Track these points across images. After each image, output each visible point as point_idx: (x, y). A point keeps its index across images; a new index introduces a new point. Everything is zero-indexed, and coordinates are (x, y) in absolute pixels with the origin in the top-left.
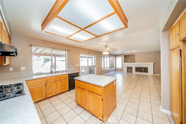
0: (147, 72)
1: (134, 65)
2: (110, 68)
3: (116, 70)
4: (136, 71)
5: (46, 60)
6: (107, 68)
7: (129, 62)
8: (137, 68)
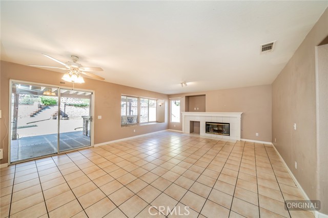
0: (228, 133)
1: (203, 118)
2: (157, 122)
3: (169, 127)
4: (207, 130)
5: (48, 103)
6: (148, 122)
7: (196, 111)
8: (209, 125)
